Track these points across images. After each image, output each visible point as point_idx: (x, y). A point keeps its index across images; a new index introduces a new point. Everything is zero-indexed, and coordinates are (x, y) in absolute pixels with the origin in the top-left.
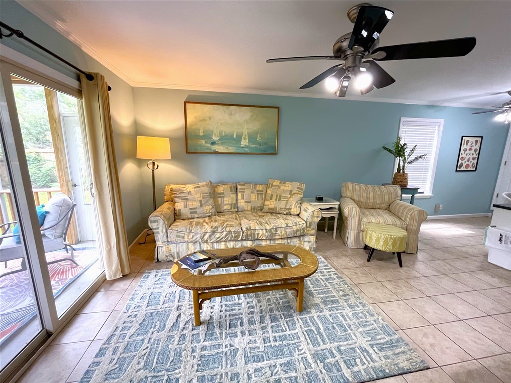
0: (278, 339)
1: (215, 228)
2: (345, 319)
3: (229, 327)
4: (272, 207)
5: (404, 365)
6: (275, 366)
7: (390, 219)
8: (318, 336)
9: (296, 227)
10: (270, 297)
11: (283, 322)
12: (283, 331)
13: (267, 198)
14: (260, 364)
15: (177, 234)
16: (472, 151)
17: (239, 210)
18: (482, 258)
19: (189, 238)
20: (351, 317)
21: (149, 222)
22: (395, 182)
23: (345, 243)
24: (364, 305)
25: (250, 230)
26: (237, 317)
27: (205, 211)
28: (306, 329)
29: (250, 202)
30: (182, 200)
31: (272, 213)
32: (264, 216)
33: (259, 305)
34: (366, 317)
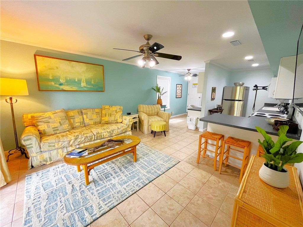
0: (131, 173)
1: (77, 136)
2: (153, 158)
3: (106, 178)
4: (106, 120)
5: (174, 163)
6: (134, 181)
7: (159, 118)
8: (146, 166)
9: (122, 128)
10: (120, 161)
11: (130, 167)
12: (131, 170)
13: (102, 116)
14: (127, 184)
15: (49, 145)
16: (180, 90)
17: (86, 125)
18: (187, 128)
19: (59, 145)
20: (155, 157)
21: (23, 141)
22: (158, 103)
23: (143, 133)
24: (158, 152)
25: (99, 133)
26: (108, 173)
27: (64, 128)
28: (140, 166)
29: (92, 119)
30: (44, 123)
31: (107, 124)
32: (103, 126)
33: (116, 166)
34: (159, 155)
